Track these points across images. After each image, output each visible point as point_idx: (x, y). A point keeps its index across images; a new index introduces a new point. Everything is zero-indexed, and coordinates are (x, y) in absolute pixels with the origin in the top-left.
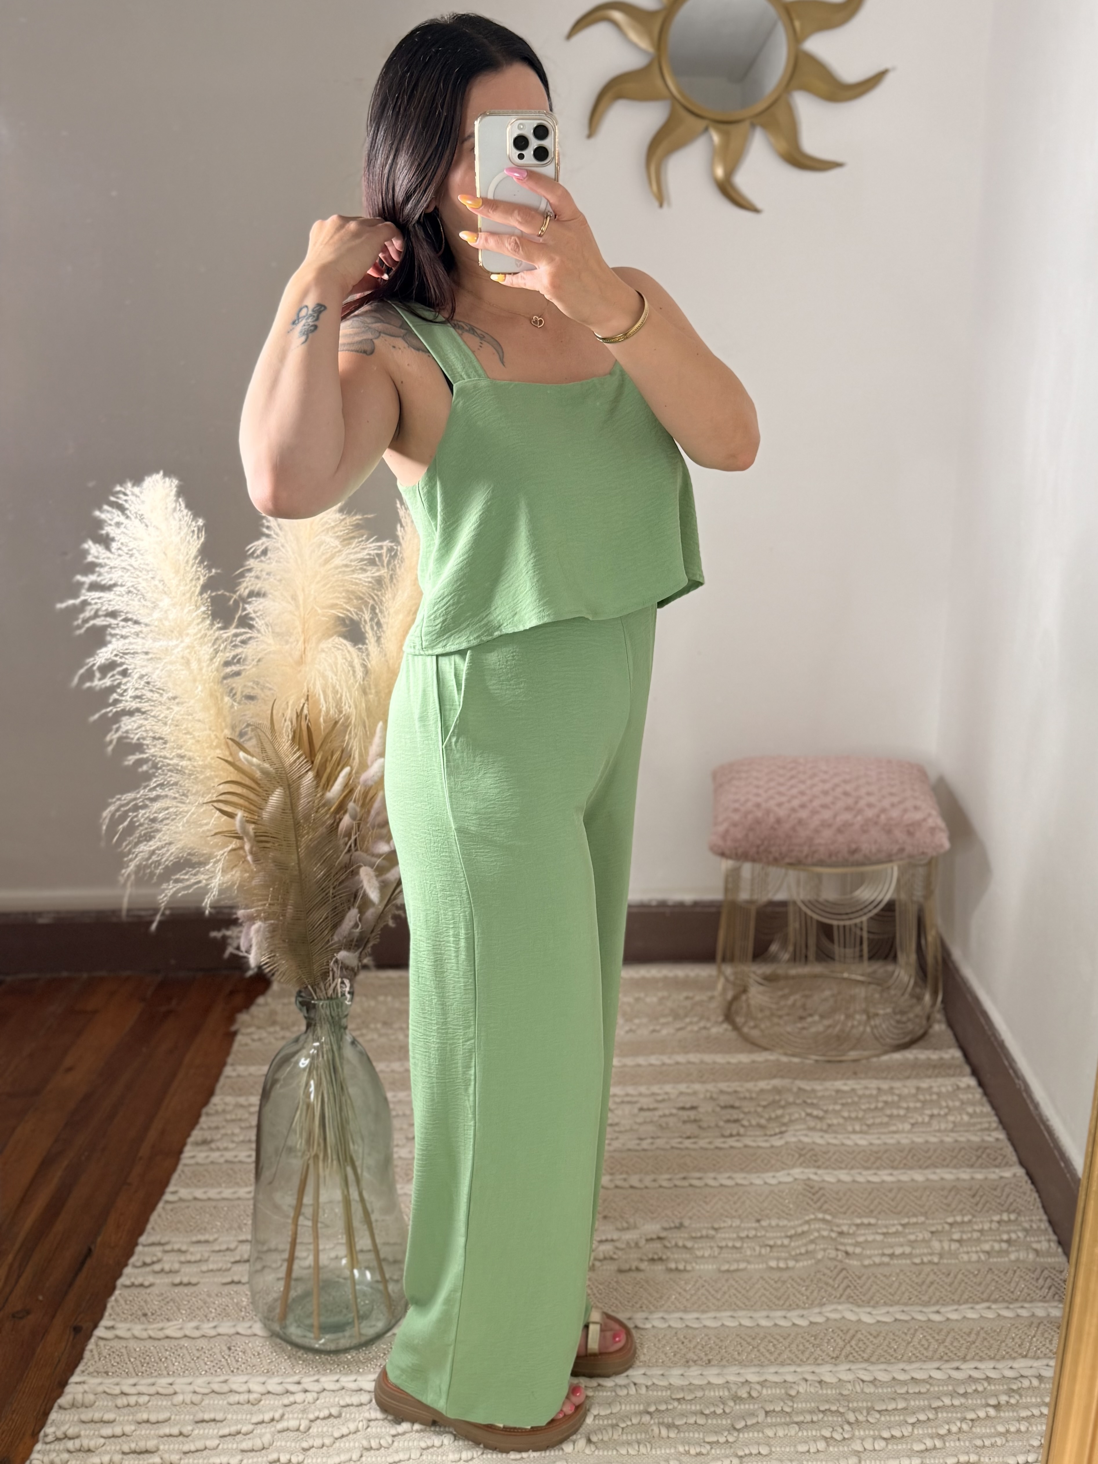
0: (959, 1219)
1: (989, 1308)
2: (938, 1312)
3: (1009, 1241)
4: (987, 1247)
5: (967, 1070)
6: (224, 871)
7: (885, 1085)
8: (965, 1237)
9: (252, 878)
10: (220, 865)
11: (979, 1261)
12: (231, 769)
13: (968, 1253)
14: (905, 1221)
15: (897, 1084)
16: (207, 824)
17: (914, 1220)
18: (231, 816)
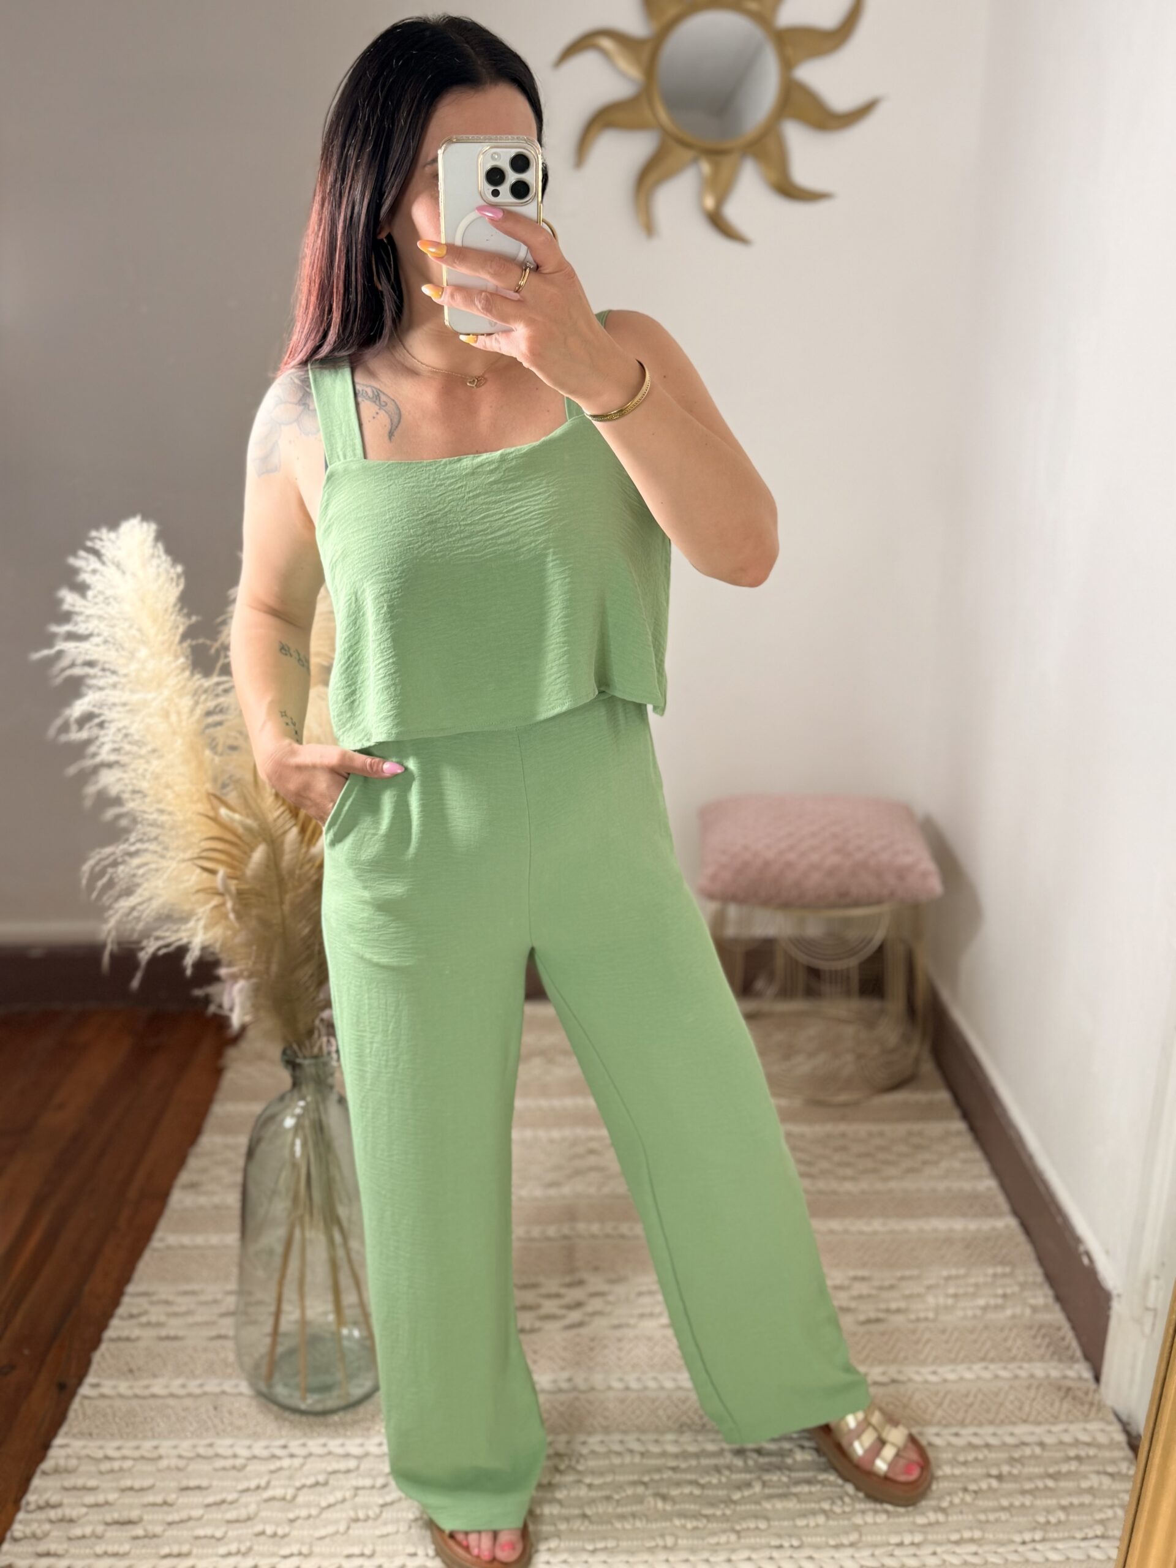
0: (953, 1272)
1: (986, 1368)
2: (934, 1373)
3: (1004, 1296)
4: (981, 1302)
5: (956, 1113)
6: (206, 928)
7: (874, 1128)
8: (961, 1291)
9: (235, 935)
10: (202, 923)
11: (975, 1317)
12: (212, 823)
13: (964, 1309)
14: (899, 1274)
15: (887, 1128)
16: (188, 881)
17: (907, 1273)
18: (213, 872)
